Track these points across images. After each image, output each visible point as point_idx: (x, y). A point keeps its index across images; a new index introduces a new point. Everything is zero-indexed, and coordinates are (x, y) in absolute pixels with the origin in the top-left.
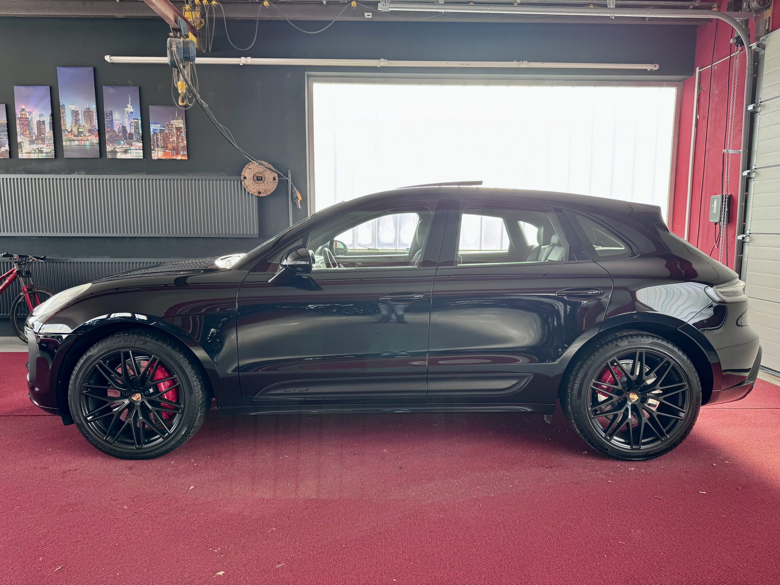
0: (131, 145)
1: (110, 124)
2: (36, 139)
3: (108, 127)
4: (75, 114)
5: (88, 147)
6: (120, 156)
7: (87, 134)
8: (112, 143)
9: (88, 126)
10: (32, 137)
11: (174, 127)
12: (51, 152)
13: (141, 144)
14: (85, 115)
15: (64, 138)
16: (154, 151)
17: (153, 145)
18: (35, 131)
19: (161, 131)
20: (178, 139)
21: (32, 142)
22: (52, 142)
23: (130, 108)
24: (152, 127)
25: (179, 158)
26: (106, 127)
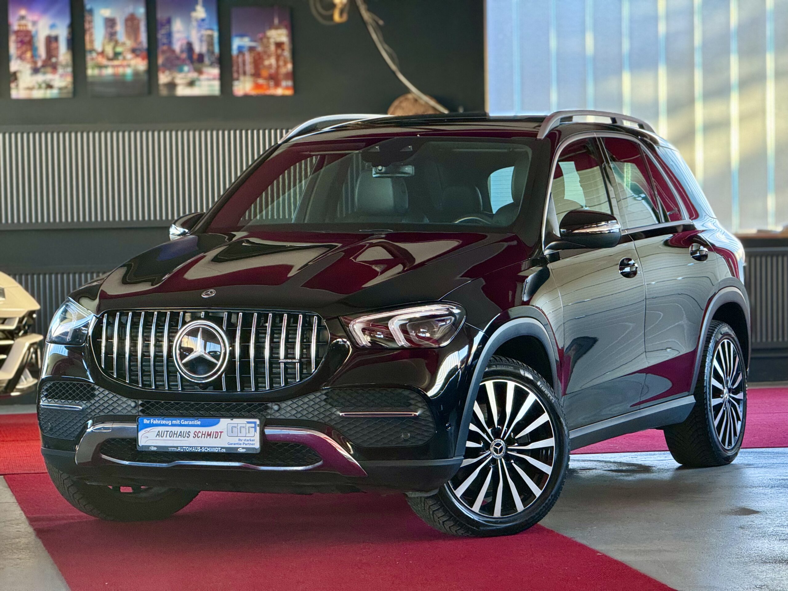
0: (200, 72)
1: (167, 38)
2: (44, 66)
3: (164, 44)
4: (110, 23)
5: (129, 78)
6: (182, 91)
7: (129, 56)
8: (170, 69)
9: (129, 43)
10: (35, 63)
11: (272, 41)
12: (66, 87)
13: (215, 71)
14: (126, 26)
15: (90, 63)
16: (238, 79)
17: (238, 72)
18: (42, 51)
19: (251, 49)
20: (278, 60)
21: (36, 71)
22: (70, 70)
23: (200, 12)
24: (236, 43)
25: (279, 92)
26: (160, 44)
